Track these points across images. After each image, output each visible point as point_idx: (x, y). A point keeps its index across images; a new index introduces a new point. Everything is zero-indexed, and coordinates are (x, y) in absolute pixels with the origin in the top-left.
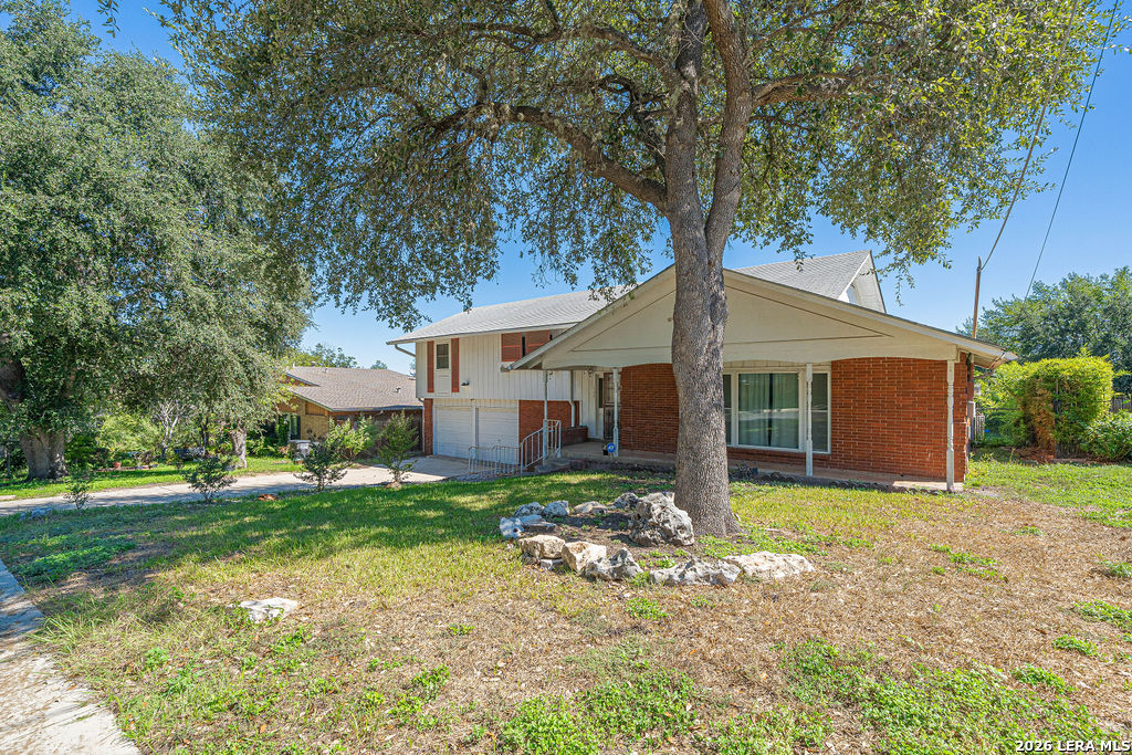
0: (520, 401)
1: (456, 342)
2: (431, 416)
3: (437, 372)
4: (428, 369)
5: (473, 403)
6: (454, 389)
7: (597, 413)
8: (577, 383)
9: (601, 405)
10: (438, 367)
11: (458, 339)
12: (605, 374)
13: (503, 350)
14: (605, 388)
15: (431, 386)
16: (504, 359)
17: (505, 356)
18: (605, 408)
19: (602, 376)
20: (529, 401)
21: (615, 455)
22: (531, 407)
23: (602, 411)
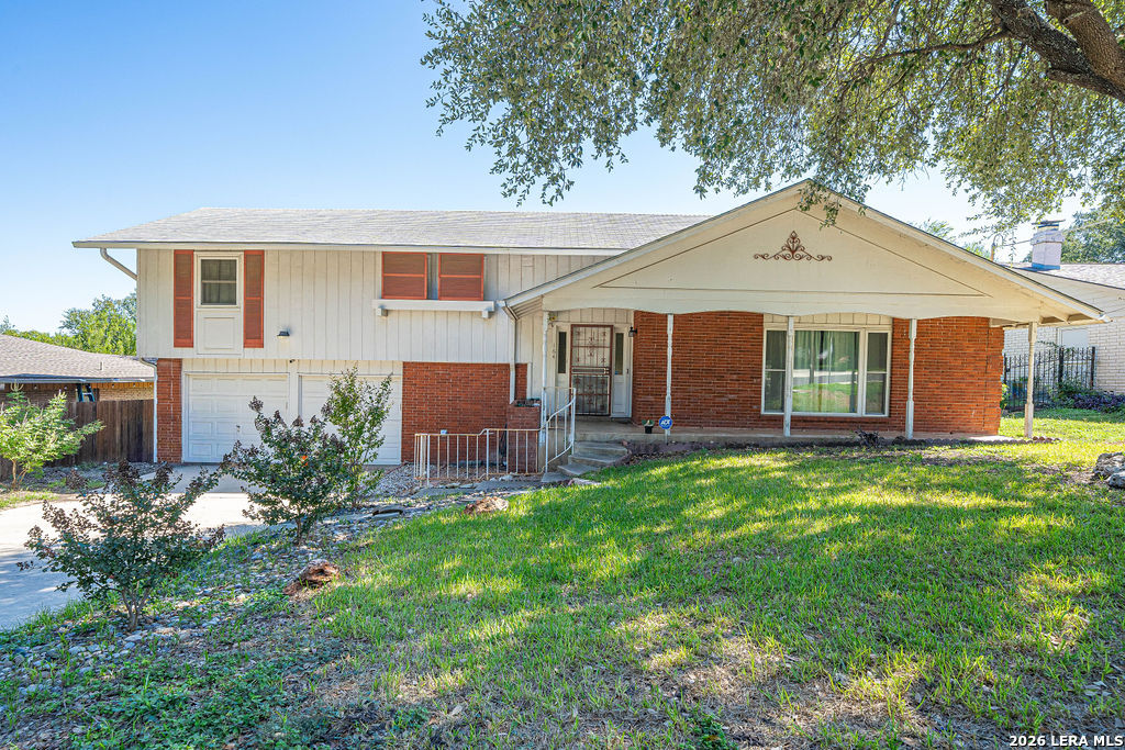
0: (404, 363)
1: (255, 259)
2: (178, 392)
3: (201, 313)
4: (177, 304)
5: (293, 368)
6: (249, 341)
7: (557, 382)
8: (523, 337)
9: (561, 369)
10: (204, 301)
11: (263, 251)
12: (573, 326)
13: (385, 280)
14: (572, 346)
15: (184, 335)
16: (386, 294)
17: (390, 290)
18: (571, 374)
19: (566, 329)
20: (423, 363)
21: (667, 432)
22: (429, 374)
23: (565, 377)
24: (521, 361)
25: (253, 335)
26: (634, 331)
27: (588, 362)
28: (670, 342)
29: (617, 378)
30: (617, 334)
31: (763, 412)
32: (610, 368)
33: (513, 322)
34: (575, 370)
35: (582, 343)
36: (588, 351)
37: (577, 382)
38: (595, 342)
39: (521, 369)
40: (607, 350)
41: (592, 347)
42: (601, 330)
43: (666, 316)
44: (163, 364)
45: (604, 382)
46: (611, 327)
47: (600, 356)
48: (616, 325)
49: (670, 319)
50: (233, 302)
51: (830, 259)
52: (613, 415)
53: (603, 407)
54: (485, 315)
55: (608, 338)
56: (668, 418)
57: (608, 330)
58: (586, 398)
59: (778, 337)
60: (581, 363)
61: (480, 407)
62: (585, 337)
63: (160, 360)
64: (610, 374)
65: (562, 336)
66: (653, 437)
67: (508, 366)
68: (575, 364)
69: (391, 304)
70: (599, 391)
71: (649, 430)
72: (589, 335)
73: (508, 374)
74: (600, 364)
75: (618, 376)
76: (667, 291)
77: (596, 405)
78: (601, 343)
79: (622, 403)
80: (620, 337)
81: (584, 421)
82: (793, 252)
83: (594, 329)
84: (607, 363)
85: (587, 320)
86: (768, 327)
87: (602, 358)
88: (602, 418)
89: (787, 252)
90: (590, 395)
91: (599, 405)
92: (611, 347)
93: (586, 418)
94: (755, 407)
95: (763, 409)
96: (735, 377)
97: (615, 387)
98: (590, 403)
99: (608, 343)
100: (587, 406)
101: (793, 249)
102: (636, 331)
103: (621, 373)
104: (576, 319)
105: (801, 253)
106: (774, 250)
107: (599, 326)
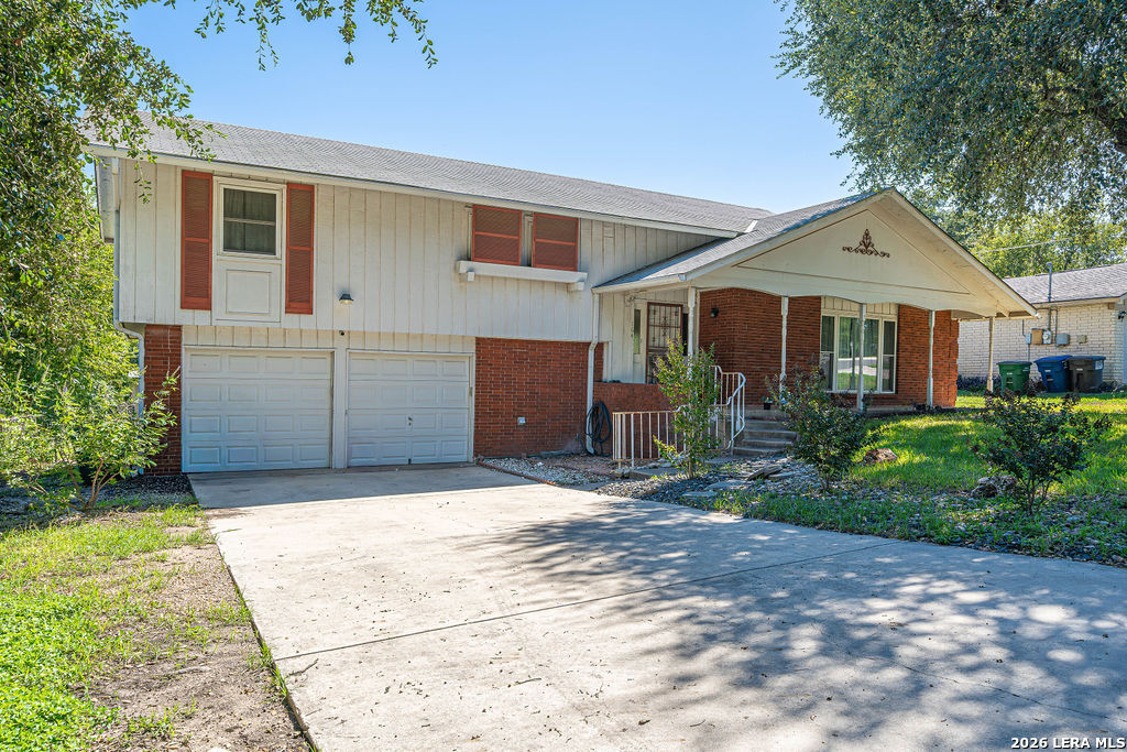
0: (478, 339)
3: (225, 265)
4: (188, 248)
5: (341, 342)
6: (293, 305)
7: (634, 362)
8: (604, 314)
9: (636, 349)
10: (228, 247)
11: (312, 187)
12: (649, 304)
13: (477, 240)
14: (648, 325)
15: (196, 291)
16: (477, 256)
17: (480, 251)
18: (647, 354)
19: (642, 306)
20: (499, 340)
22: (505, 352)
23: (641, 358)
25: (299, 297)
27: (662, 343)
28: (784, 323)
30: (683, 315)
34: (651, 351)
35: (656, 322)
36: (662, 331)
37: (652, 362)
38: (667, 322)
39: (599, 348)
40: (678, 331)
41: (666, 327)
42: (674, 309)
43: (777, 298)
44: (154, 332)
46: (681, 306)
48: (685, 305)
50: (272, 251)
51: (888, 255)
55: (679, 318)
57: (678, 309)
59: (830, 320)
60: (657, 343)
62: (660, 315)
63: (149, 326)
65: (637, 312)
67: (587, 344)
68: (651, 343)
71: (767, 407)
72: (663, 314)
73: (588, 354)
76: (785, 275)
80: (685, 317)
82: (867, 248)
83: (663, 308)
85: (660, 299)
86: (824, 313)
89: (863, 247)
92: (680, 327)
96: (802, 358)
99: (678, 323)
101: (866, 246)
104: (652, 298)
105: (872, 249)
106: (855, 245)
107: (671, 305)
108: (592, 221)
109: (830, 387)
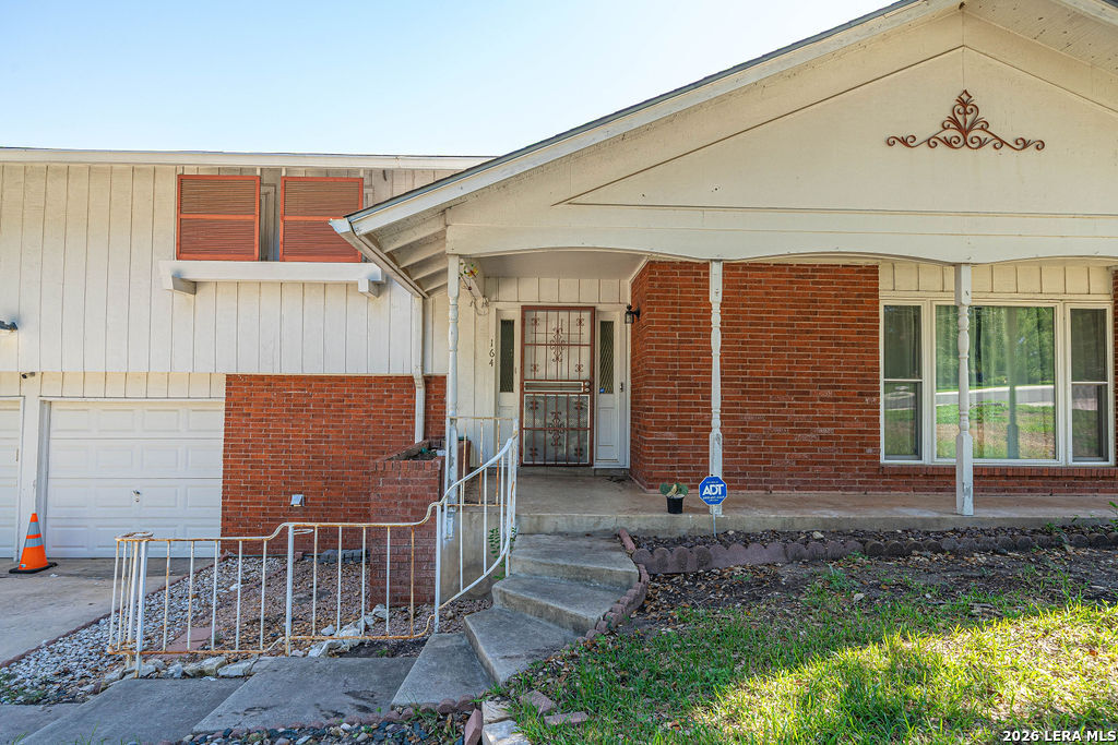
0: (229, 377)
5: (30, 388)
7: (498, 406)
8: (436, 328)
9: (506, 384)
12: (525, 309)
13: (182, 226)
14: (523, 345)
16: (184, 250)
17: (190, 244)
18: (522, 392)
19: (514, 314)
20: (262, 378)
21: (716, 510)
22: (273, 396)
23: (512, 400)
24: (434, 369)
26: (634, 313)
27: (552, 373)
28: (716, 319)
29: (604, 400)
30: (603, 324)
31: (883, 461)
32: (592, 383)
33: (418, 302)
34: (528, 386)
35: (541, 338)
36: (552, 354)
37: (534, 406)
38: (564, 337)
39: (434, 385)
40: (586, 351)
41: (559, 345)
42: (575, 315)
43: (706, 266)
45: (580, 407)
46: (593, 310)
47: (574, 362)
48: (600, 307)
49: (716, 272)
51: (1041, 145)
52: (598, 465)
53: (580, 451)
54: (364, 287)
55: (586, 330)
56: (716, 480)
57: (586, 315)
58: (549, 436)
59: (906, 320)
60: (541, 374)
61: (361, 453)
62: (546, 328)
64: (592, 392)
65: (507, 326)
66: (687, 522)
67: (410, 379)
68: (529, 375)
69: (196, 269)
70: (573, 423)
71: (675, 506)
72: (553, 325)
73: (412, 395)
74: (574, 375)
75: (604, 396)
76: (708, 213)
77: (569, 446)
78: (574, 338)
79: (613, 442)
80: (607, 327)
81: (546, 477)
82: (965, 132)
83: (563, 315)
84: (586, 374)
85: (550, 298)
86: (888, 297)
87: (576, 364)
88: (579, 471)
89: (951, 133)
90: (557, 429)
91: (572, 446)
92: (592, 345)
93: (550, 471)
94: (869, 450)
95: (882, 455)
96: (829, 393)
97: (602, 416)
98: (557, 444)
99: (586, 338)
100: (551, 450)
101: (963, 128)
102: (638, 313)
103: (611, 391)
104: (531, 297)
105: (983, 135)
106: (930, 127)
107: (569, 309)
108: (413, 171)
109: (917, 452)
